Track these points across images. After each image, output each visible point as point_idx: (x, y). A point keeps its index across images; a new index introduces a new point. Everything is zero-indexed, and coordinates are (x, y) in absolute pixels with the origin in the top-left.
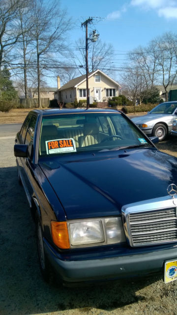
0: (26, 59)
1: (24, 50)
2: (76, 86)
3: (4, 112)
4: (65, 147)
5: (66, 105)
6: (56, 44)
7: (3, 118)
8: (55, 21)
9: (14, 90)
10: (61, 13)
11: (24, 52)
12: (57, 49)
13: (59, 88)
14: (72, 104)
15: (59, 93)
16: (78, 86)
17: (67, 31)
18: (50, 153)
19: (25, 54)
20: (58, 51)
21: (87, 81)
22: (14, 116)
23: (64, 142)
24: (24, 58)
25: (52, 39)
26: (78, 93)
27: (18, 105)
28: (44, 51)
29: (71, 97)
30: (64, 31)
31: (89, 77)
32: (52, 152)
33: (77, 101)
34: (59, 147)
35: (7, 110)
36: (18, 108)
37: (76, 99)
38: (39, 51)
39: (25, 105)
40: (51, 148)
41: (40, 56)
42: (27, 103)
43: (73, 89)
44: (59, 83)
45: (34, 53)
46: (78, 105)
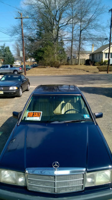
0: (73, 34)
1: (73, 28)
2: (103, 51)
3: (56, 68)
4: (36, 117)
5: (95, 64)
6: (93, 24)
7: (55, 72)
8: (93, 9)
9: (65, 53)
10: (98, 3)
11: (73, 30)
12: (93, 27)
13: (93, 52)
14: (99, 63)
15: (92, 55)
16: (104, 51)
17: (101, 15)
18: (27, 119)
19: (73, 31)
20: (94, 28)
21: (109, 48)
22: (61, 71)
23: (37, 113)
24: (72, 33)
25: (90, 20)
26: (104, 56)
27: (66, 63)
28: (85, 29)
29: (99, 58)
30: (99, 14)
31: (111, 46)
32: (28, 119)
33: (103, 61)
34: (33, 117)
35: (58, 67)
36: (66, 65)
37: (102, 60)
38: (82, 29)
39: (70, 63)
40: (29, 117)
41: (82, 32)
42: (71, 62)
43: (101, 53)
44: (93, 49)
45: (79, 30)
46: (103, 64)
